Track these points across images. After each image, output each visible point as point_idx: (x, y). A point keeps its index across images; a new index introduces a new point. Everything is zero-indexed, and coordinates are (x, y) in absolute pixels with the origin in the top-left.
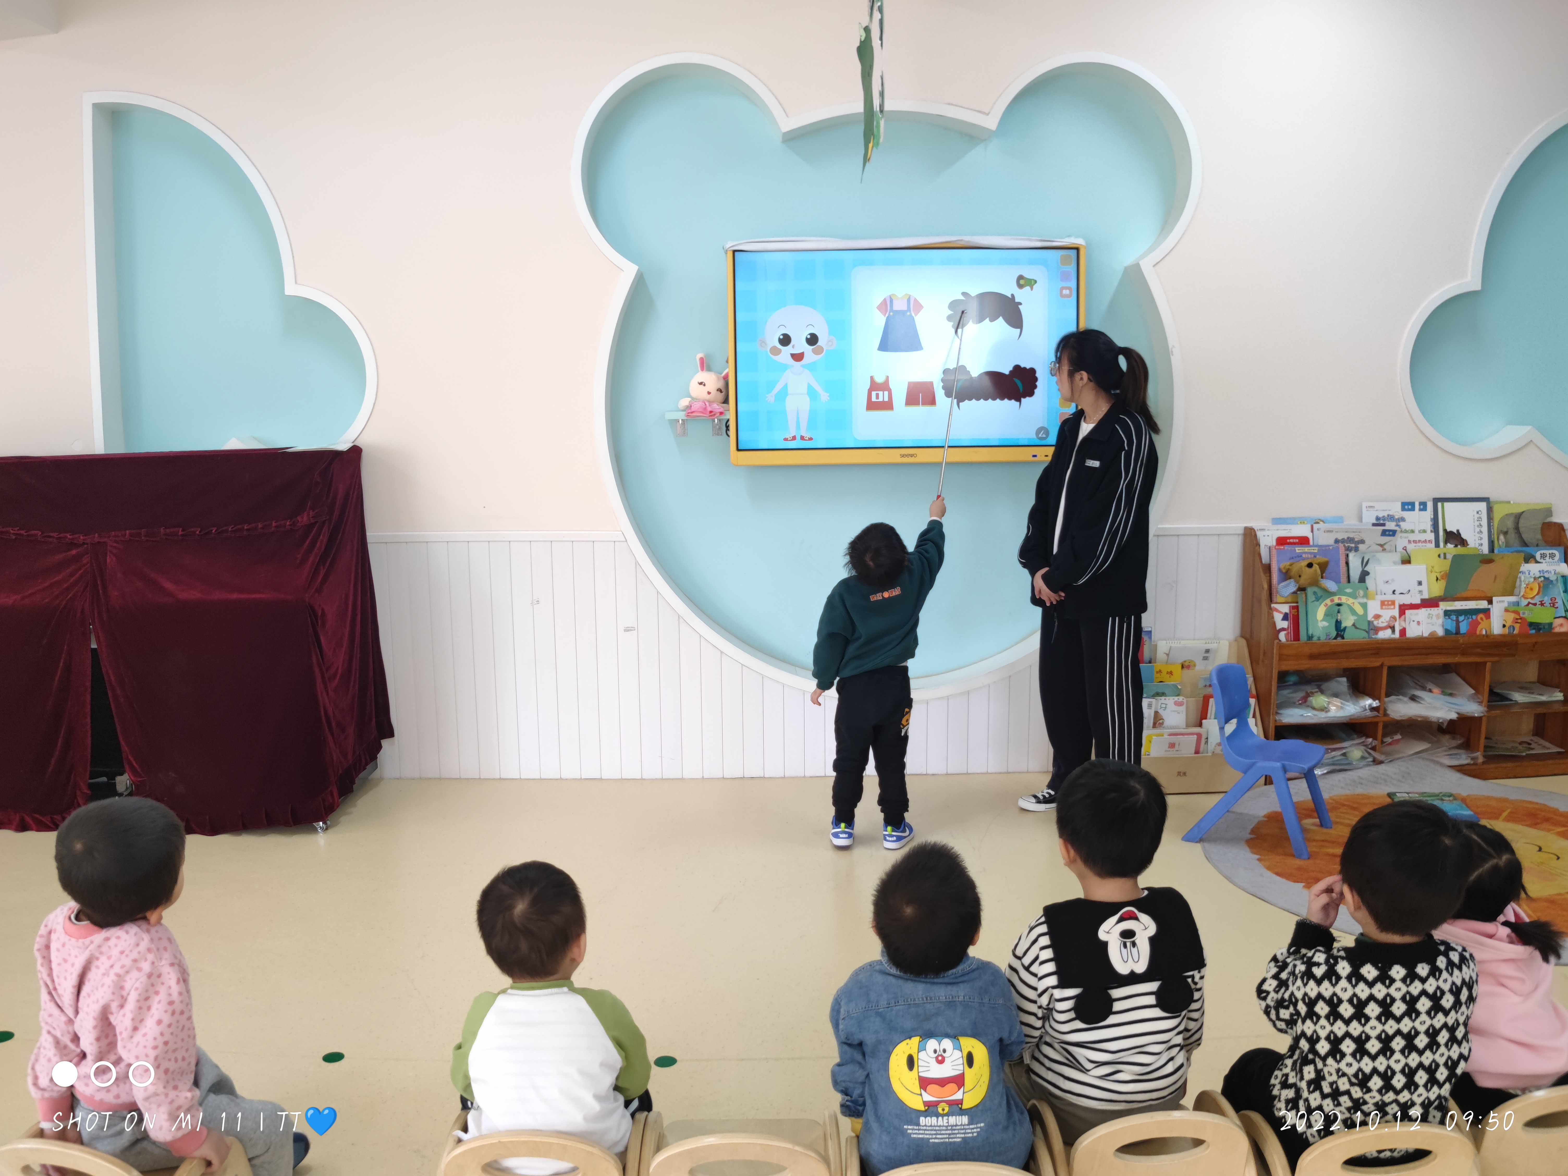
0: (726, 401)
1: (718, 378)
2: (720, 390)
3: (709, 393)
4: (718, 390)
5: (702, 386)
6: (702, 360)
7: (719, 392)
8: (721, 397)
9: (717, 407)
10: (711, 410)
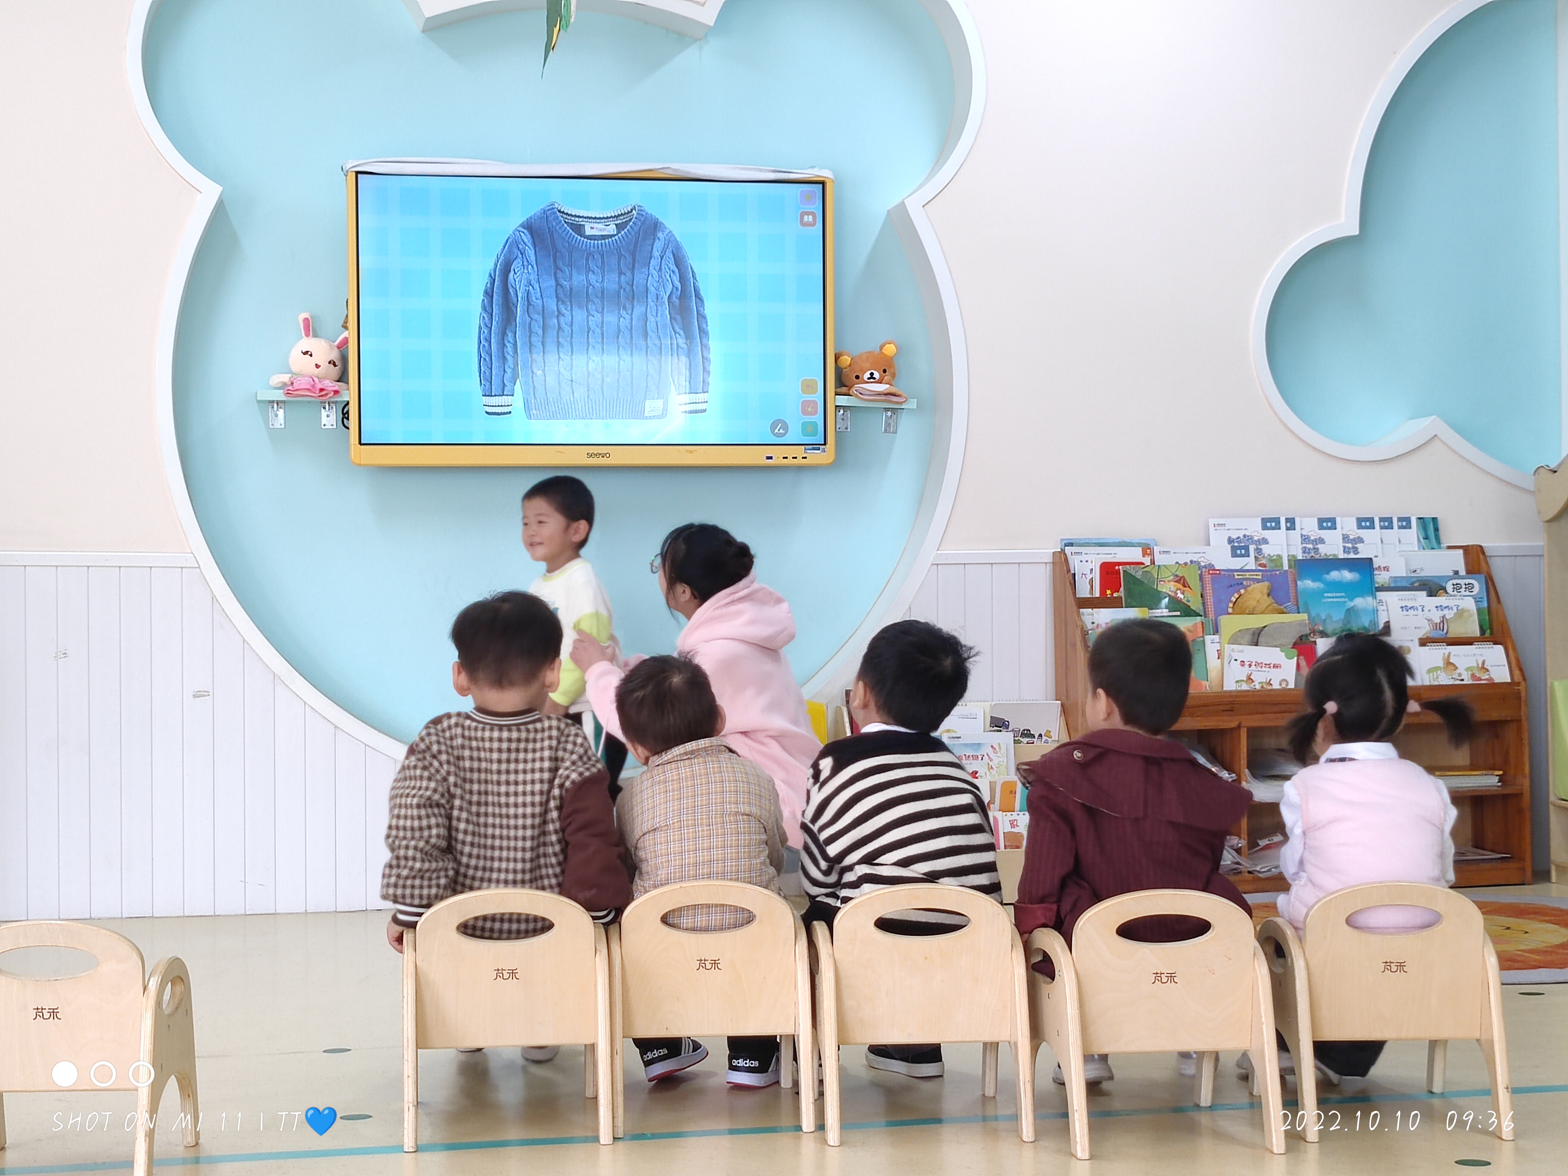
0: (343, 378)
1: (330, 346)
2: (333, 363)
3: (317, 366)
4: (330, 363)
5: (307, 356)
6: (306, 321)
7: (332, 366)
8: (335, 372)
9: (330, 385)
10: (322, 387)
